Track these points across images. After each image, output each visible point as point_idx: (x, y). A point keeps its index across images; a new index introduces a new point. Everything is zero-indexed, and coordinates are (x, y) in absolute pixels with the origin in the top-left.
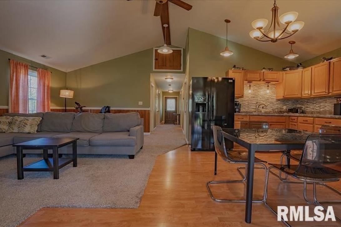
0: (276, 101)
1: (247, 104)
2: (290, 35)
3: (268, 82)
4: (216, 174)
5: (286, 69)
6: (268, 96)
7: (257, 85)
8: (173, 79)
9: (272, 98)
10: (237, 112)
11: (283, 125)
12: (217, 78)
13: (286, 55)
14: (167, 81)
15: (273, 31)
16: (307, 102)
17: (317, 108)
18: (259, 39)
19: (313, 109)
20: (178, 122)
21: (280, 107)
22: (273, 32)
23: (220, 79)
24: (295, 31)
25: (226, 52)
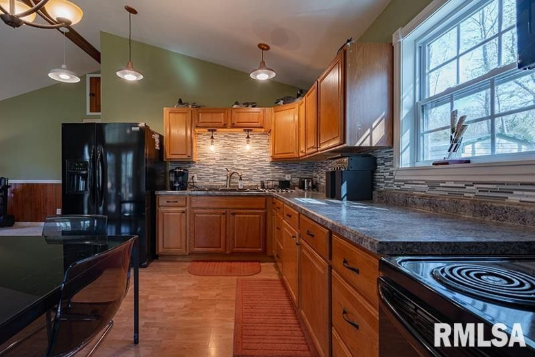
0: (270, 166)
1: (212, 172)
3: (248, 130)
5: (279, 103)
6: (253, 157)
7: (232, 136)
9: (261, 159)
10: (177, 188)
21: (278, 176)
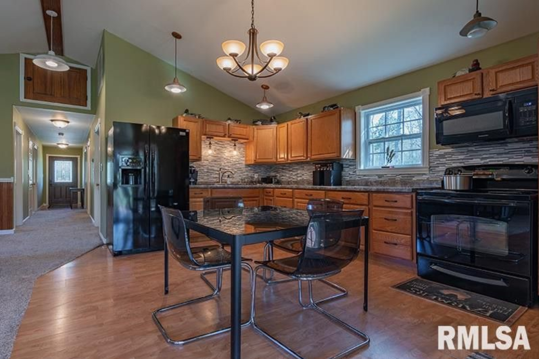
0: (246, 167)
1: (206, 171)
2: (272, 74)
3: (235, 140)
4: (167, 292)
5: (257, 123)
6: (234, 160)
7: (220, 143)
8: (68, 122)
9: (240, 162)
10: (192, 183)
11: (256, 200)
12: (159, 127)
13: (258, 104)
14: (55, 125)
15: (249, 64)
16: (283, 169)
17: (294, 177)
18: (230, 72)
19: (290, 178)
20: (79, 203)
21: (250, 175)
22: (251, 65)
23: (163, 129)
24: (278, 70)
25: (174, 85)
